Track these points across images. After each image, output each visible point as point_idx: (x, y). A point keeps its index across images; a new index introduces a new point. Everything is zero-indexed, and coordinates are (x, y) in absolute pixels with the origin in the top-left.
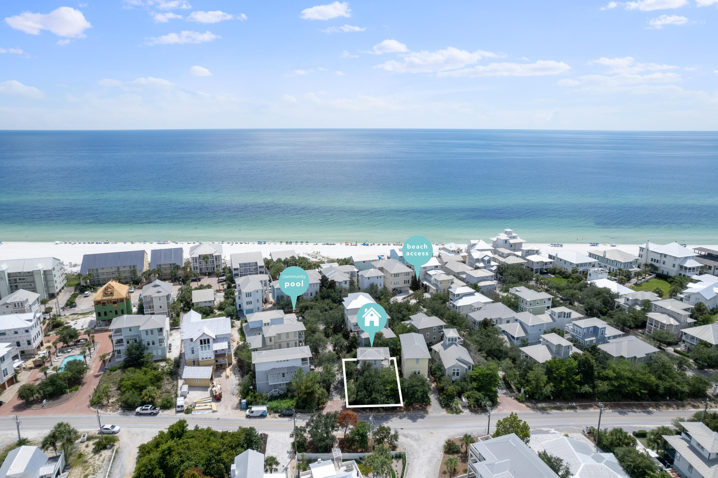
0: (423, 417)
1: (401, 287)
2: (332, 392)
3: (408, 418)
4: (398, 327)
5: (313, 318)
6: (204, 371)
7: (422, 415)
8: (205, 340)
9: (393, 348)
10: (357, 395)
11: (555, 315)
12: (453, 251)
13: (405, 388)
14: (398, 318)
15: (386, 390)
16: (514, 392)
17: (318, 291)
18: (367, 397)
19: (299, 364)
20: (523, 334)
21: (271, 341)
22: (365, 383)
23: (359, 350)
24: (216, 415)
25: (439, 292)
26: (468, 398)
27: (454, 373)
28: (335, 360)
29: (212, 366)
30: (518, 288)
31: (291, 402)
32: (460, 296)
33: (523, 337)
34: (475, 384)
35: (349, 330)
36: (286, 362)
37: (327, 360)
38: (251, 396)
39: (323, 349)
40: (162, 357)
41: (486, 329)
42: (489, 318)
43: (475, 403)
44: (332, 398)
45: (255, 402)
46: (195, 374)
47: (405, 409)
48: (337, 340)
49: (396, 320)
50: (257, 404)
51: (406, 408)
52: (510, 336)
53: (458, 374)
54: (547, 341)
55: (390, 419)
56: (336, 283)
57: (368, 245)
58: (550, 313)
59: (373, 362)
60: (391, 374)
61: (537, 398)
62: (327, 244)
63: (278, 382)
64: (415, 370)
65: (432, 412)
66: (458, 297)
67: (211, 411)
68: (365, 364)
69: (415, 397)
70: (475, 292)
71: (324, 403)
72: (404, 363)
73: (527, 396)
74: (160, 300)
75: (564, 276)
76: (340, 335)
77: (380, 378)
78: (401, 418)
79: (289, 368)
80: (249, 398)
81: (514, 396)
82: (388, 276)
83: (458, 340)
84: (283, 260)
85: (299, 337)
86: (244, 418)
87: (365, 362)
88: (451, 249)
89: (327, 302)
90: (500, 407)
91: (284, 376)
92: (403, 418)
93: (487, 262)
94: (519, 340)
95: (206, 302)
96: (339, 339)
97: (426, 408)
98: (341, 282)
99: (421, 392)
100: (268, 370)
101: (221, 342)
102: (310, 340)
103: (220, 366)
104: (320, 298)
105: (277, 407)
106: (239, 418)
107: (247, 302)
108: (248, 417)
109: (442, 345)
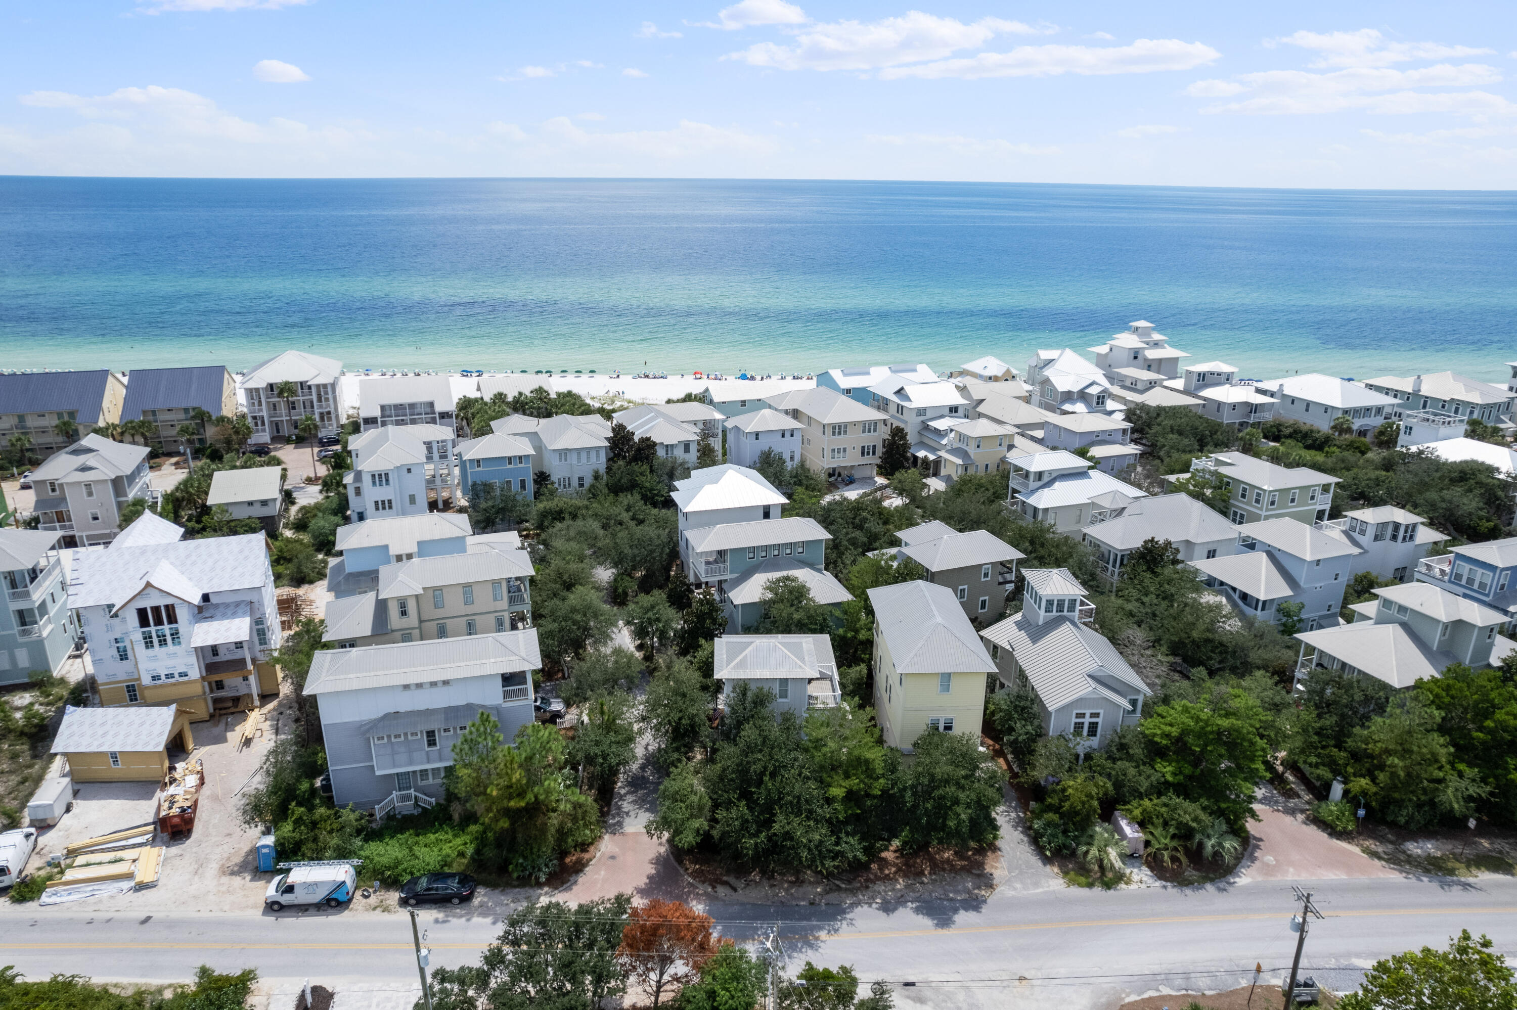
0: (974, 904)
1: (852, 467)
2: (622, 798)
3: (917, 910)
4: (855, 568)
5: (571, 543)
6: (142, 724)
7: (969, 892)
8: (156, 610)
9: (843, 638)
10: (714, 821)
11: (1363, 532)
12: (990, 378)
13: (905, 789)
14: (854, 542)
15: (829, 801)
16: (1299, 796)
17: (602, 469)
18: (753, 828)
19: (493, 696)
20: (1282, 590)
21: (404, 613)
22: (743, 771)
23: (723, 645)
24: (144, 904)
25: (971, 471)
26: (1142, 824)
27: (1079, 727)
28: (636, 681)
29: (174, 707)
30: (1222, 457)
31: (459, 841)
32: (1045, 479)
33: (1286, 599)
34: (1166, 770)
35: (692, 579)
36: (441, 690)
37: (606, 681)
38: (298, 822)
39: (595, 642)
40: (30, 676)
41: (1153, 572)
42: (1161, 539)
43: (1174, 843)
44: (620, 824)
45: (311, 845)
46: (105, 734)
47: (899, 870)
48: (647, 610)
49: (847, 549)
50: (318, 856)
51: (906, 864)
52: (1236, 597)
53: (1093, 729)
54: (1402, 609)
55: (844, 912)
56: (657, 448)
57: (752, 378)
58: (1344, 528)
59: (777, 689)
60: (847, 732)
61: (1402, 820)
62: (647, 377)
63: (411, 763)
64: (934, 716)
65: (1008, 882)
66: (1040, 483)
67: (126, 885)
68: (744, 694)
69: (944, 824)
70: (1090, 468)
71: (584, 847)
72: (888, 689)
73: (1361, 813)
74: (90, 494)
75: (1310, 442)
76: (659, 596)
77: (806, 750)
78: (888, 908)
79: (452, 712)
80: (287, 828)
81: (1302, 811)
82: (815, 433)
83: (1078, 608)
84: (510, 399)
85: (511, 600)
86: (257, 914)
87: (742, 687)
88: (988, 373)
89: (626, 502)
90: (1265, 857)
91: (432, 743)
92: (895, 909)
93: (1095, 400)
94: (1271, 612)
95: (250, 504)
96: (653, 607)
97: (981, 865)
98: (672, 446)
99: (968, 806)
100: (371, 721)
101: (224, 616)
102: (552, 613)
103: (230, 704)
104: (606, 491)
105: (398, 863)
106: (237, 914)
107: (376, 503)
108: (274, 908)
109: (1020, 625)
